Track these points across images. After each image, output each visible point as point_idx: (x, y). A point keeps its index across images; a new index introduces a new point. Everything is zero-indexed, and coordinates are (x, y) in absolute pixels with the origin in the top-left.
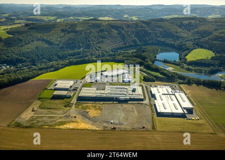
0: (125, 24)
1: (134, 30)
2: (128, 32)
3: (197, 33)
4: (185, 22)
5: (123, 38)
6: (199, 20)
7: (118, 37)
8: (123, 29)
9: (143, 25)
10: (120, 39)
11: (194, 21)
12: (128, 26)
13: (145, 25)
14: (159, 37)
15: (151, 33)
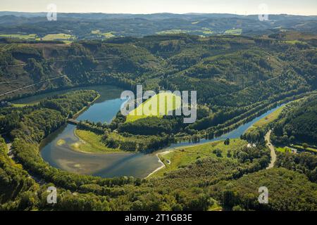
0: (47, 49)
1: (63, 60)
2: (49, 64)
3: (174, 62)
4: (164, 43)
5: (36, 76)
6: (185, 40)
7: (24, 74)
8: (39, 58)
9: (84, 49)
10: (28, 78)
11: (177, 41)
12: (54, 53)
13: (88, 51)
14: (110, 71)
15: (96, 64)
